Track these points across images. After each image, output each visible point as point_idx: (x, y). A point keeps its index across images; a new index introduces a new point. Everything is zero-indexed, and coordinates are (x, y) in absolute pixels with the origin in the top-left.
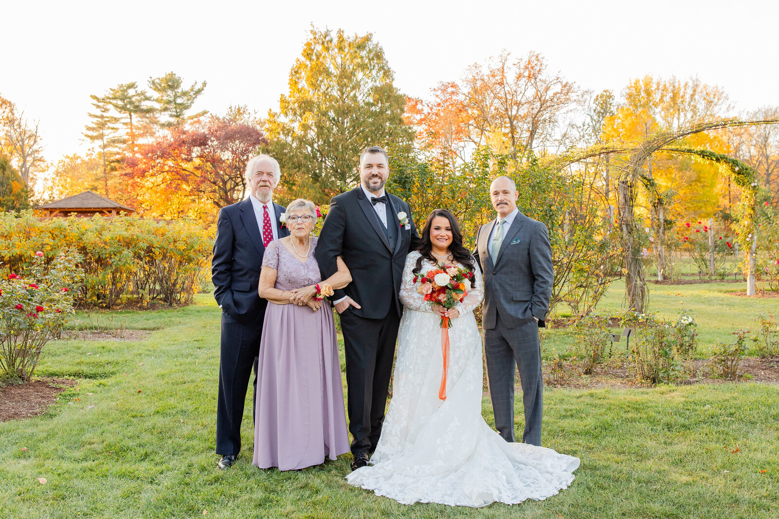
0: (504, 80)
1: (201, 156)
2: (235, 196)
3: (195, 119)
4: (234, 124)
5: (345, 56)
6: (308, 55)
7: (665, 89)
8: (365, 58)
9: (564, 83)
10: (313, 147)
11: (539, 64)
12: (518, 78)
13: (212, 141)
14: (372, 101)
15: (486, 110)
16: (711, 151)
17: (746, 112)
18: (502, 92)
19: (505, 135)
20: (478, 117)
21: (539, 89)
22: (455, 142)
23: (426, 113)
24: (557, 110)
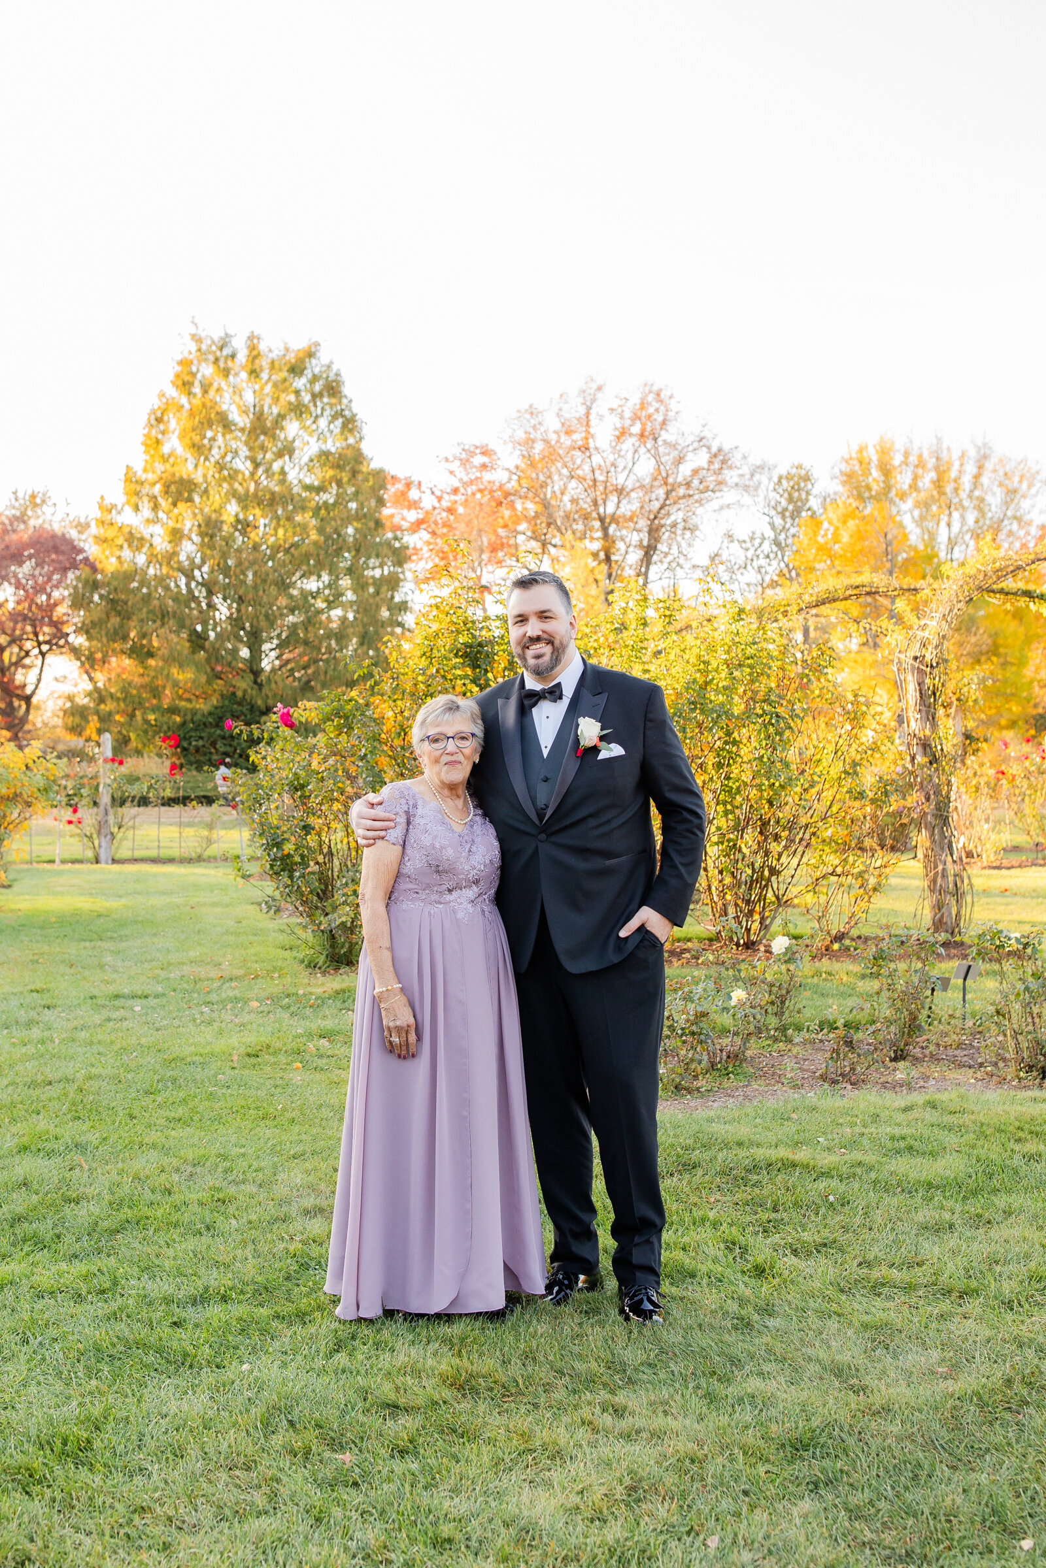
0: (590, 441)
2: (20, 679)
4: (22, 526)
5: (262, 389)
6: (184, 384)
7: (921, 464)
8: (303, 394)
9: (714, 450)
10: (190, 577)
11: (662, 408)
12: (618, 438)
14: (316, 483)
15: (553, 502)
18: (587, 468)
19: (595, 555)
20: (537, 516)
21: (663, 460)
22: (490, 568)
23: (429, 507)
24: (700, 502)
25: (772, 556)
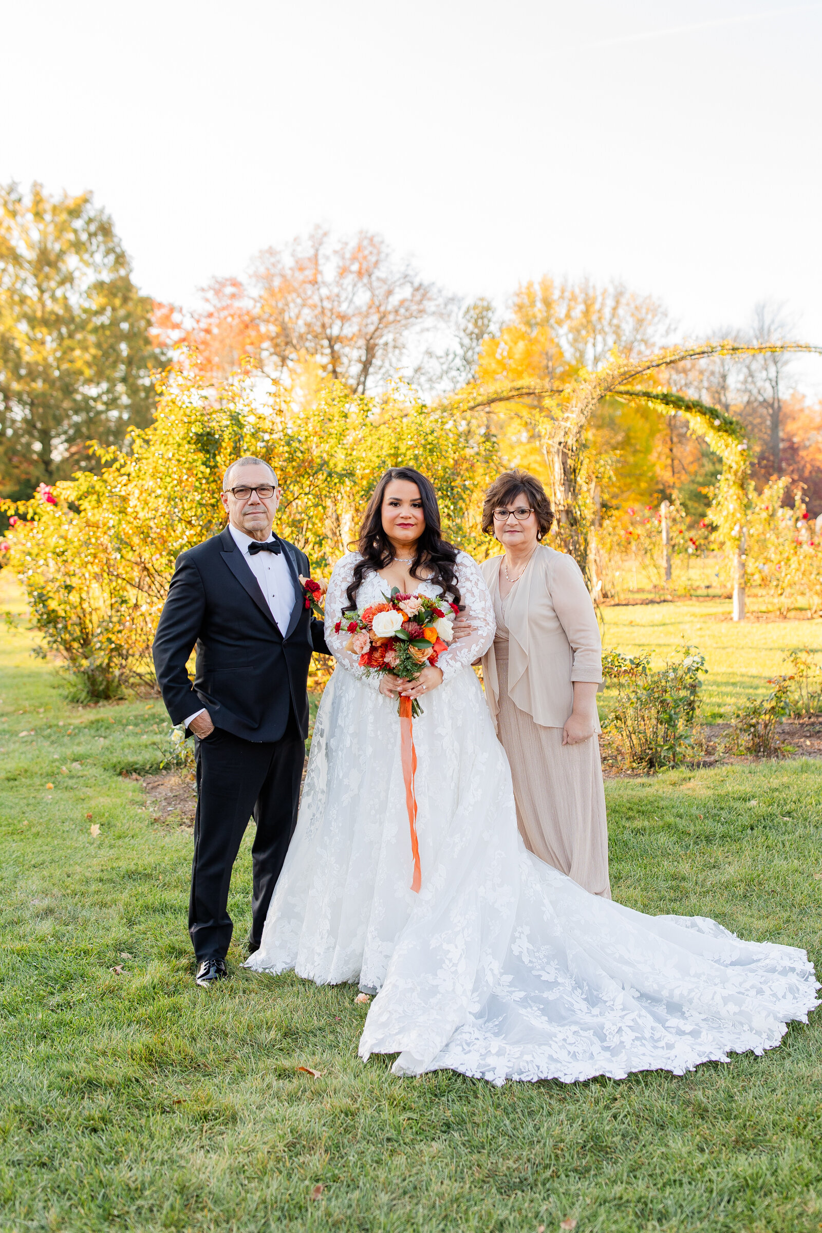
0: (319, 276)
5: (46, 228)
7: (574, 298)
8: (81, 233)
9: (416, 284)
11: (375, 251)
12: (341, 274)
14: (95, 306)
15: (290, 325)
17: (694, 337)
18: (316, 298)
19: (324, 368)
20: (278, 335)
21: (377, 292)
23: (189, 328)
24: (406, 327)
25: (462, 369)
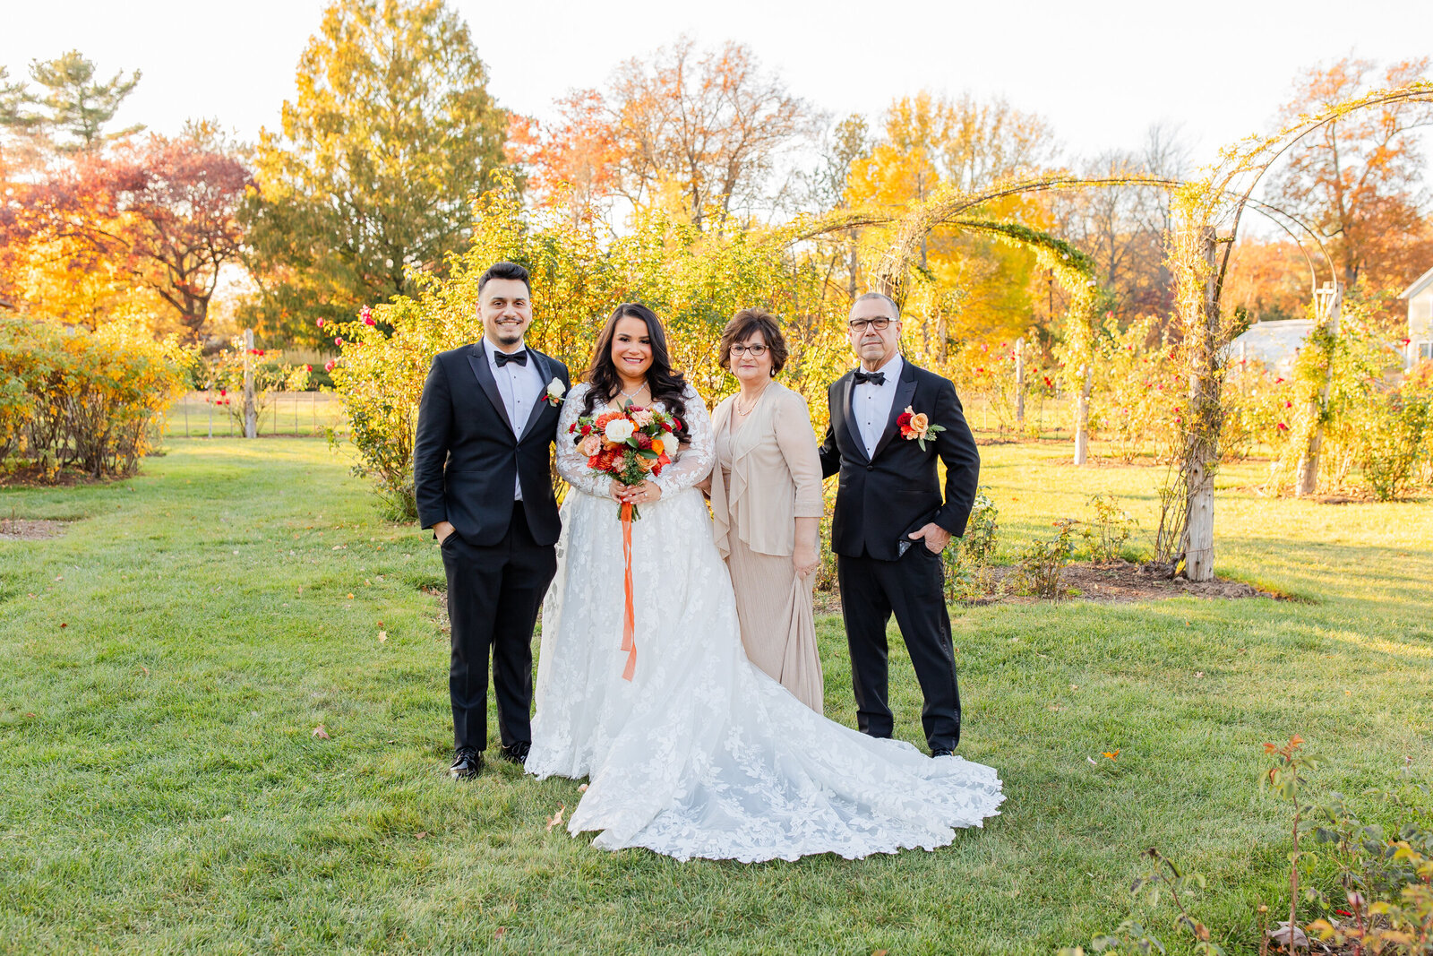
0: (683, 90)
1: (135, 209)
2: (199, 282)
3: (121, 140)
4: (195, 151)
5: (399, 36)
6: (332, 30)
7: (952, 116)
8: (435, 41)
9: (784, 100)
10: (342, 199)
11: (742, 63)
12: (705, 88)
13: (156, 182)
14: (449, 119)
15: (649, 140)
16: (1025, 225)
17: (1081, 159)
18: (678, 113)
19: (684, 187)
20: (637, 152)
21: (741, 108)
22: (596, 196)
23: (545, 143)
24: (772, 145)
